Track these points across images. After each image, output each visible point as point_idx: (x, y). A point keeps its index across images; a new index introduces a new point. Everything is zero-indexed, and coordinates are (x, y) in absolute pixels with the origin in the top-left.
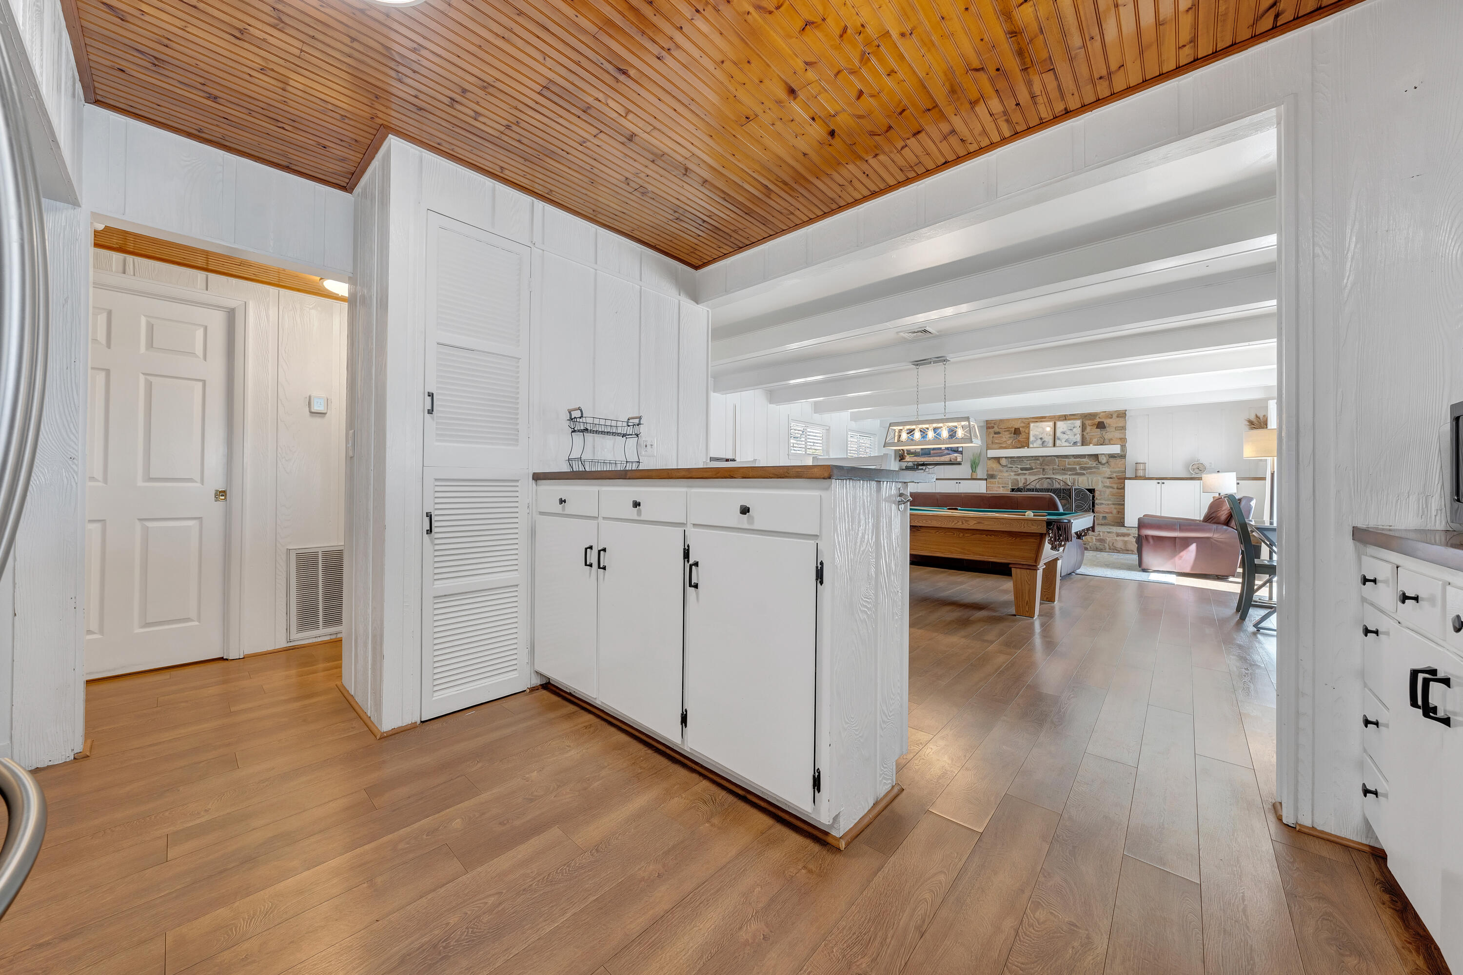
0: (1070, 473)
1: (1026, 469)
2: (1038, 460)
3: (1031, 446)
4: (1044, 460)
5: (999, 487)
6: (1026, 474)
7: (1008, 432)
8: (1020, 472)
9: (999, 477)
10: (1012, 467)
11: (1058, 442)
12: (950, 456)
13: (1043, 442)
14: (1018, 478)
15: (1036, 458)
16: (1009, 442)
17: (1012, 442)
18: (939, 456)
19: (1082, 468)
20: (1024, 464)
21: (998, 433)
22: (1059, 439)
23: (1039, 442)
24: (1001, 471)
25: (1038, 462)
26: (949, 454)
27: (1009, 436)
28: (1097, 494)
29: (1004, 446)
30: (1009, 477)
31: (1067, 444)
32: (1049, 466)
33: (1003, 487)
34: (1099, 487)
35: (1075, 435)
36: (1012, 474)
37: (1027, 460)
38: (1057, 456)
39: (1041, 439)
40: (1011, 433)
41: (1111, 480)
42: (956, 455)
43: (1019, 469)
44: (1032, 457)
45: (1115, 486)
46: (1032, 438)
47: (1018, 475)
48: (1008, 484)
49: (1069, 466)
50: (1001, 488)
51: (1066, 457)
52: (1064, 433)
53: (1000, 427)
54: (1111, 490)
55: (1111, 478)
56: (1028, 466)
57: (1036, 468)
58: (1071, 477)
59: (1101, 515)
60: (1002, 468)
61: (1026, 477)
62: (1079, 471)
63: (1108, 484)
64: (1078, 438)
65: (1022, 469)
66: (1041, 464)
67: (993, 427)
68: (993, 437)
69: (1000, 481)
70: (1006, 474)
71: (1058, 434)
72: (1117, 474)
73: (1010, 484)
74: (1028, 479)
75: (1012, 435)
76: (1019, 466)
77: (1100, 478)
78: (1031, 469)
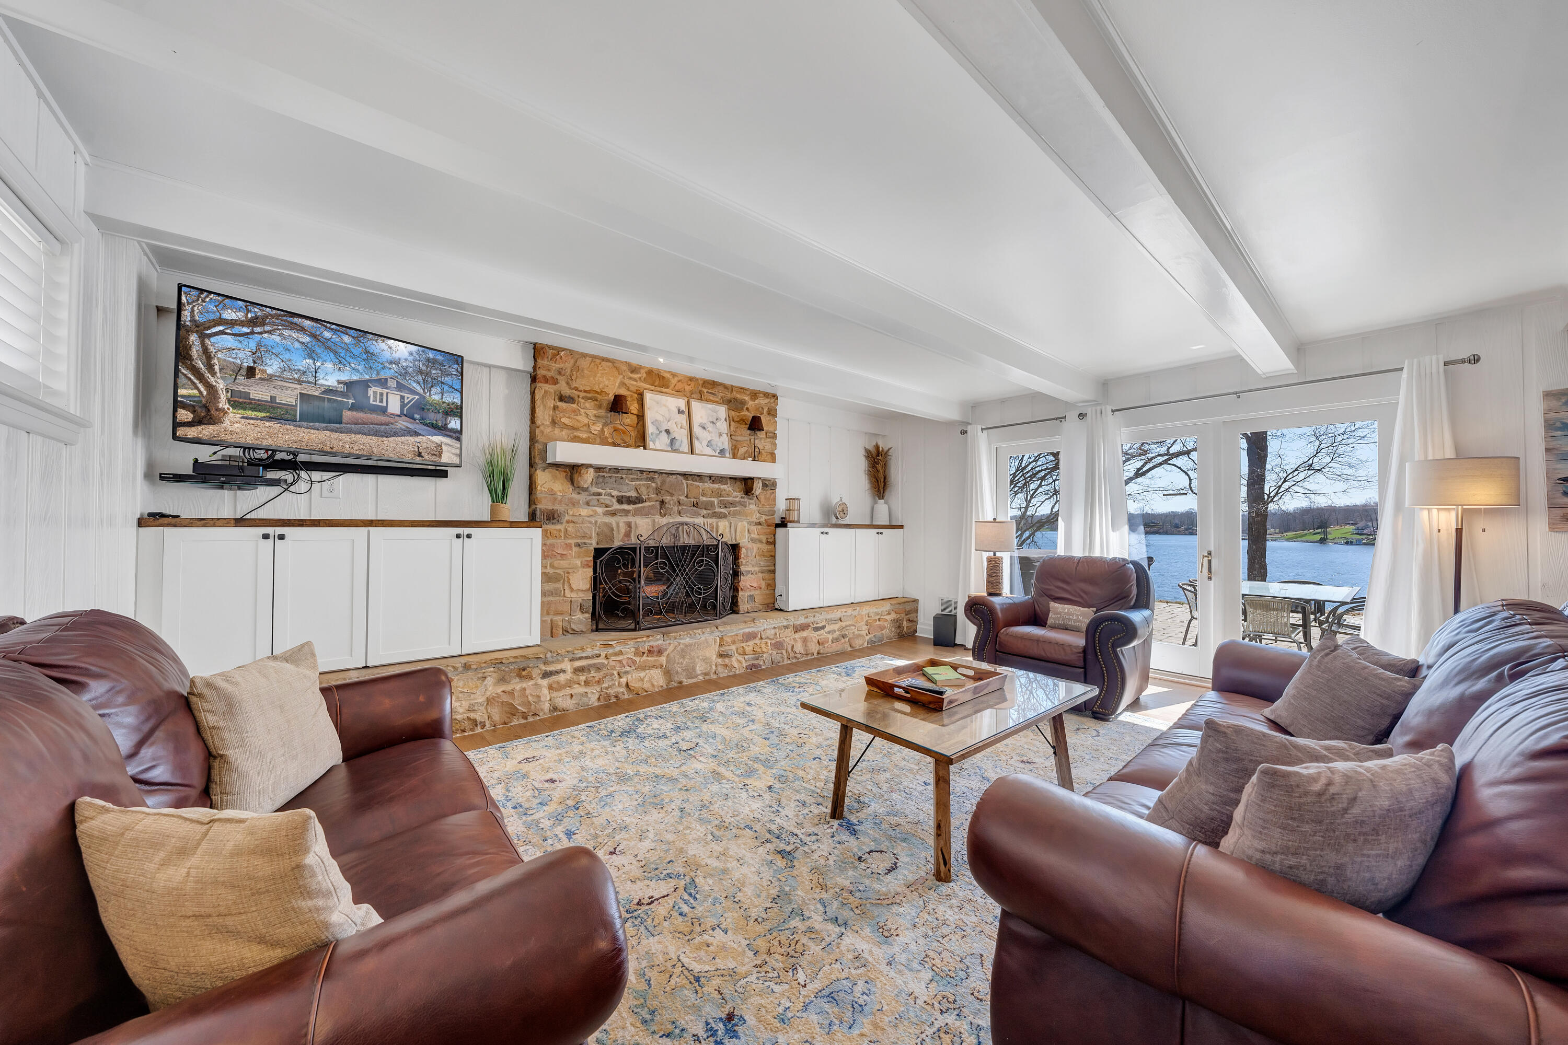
0: (705, 512)
1: (630, 501)
2: (652, 479)
3: (651, 445)
4: (663, 482)
5: (568, 546)
6: (628, 511)
7: (593, 403)
8: (617, 506)
9: (567, 518)
10: (599, 494)
11: (697, 445)
12: (419, 439)
13: (673, 441)
14: (612, 520)
15: (649, 474)
16: (596, 428)
17: (602, 430)
18: (377, 434)
19: (725, 505)
20: (625, 488)
21: (569, 399)
22: (697, 439)
23: (664, 440)
24: (574, 504)
25: (653, 485)
26: (416, 434)
27: (595, 412)
28: (743, 551)
29: (584, 435)
30: (593, 520)
31: (709, 451)
32: (672, 495)
33: (578, 545)
34: (743, 541)
35: (720, 435)
36: (600, 510)
37: (633, 480)
38: (685, 475)
39: (668, 432)
40: (600, 407)
41: (759, 527)
42: (438, 439)
43: (614, 500)
44: (642, 472)
45: (764, 539)
46: (650, 429)
47: (613, 514)
48: (590, 538)
49: (704, 499)
50: (575, 549)
51: (699, 477)
52: (704, 428)
53: (574, 385)
54: (759, 545)
55: (760, 524)
56: (633, 494)
57: (649, 499)
58: (706, 520)
59: (747, 594)
60: (575, 496)
61: (631, 519)
62: (716, 510)
63: (755, 536)
64: (725, 442)
65: (620, 500)
66: (658, 491)
67: (555, 382)
68: (555, 408)
69: (571, 528)
70: (584, 512)
71: (697, 430)
72: (767, 518)
73: (594, 535)
74: (633, 524)
75: (602, 412)
76: (615, 493)
77: (745, 523)
78: (639, 500)
